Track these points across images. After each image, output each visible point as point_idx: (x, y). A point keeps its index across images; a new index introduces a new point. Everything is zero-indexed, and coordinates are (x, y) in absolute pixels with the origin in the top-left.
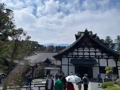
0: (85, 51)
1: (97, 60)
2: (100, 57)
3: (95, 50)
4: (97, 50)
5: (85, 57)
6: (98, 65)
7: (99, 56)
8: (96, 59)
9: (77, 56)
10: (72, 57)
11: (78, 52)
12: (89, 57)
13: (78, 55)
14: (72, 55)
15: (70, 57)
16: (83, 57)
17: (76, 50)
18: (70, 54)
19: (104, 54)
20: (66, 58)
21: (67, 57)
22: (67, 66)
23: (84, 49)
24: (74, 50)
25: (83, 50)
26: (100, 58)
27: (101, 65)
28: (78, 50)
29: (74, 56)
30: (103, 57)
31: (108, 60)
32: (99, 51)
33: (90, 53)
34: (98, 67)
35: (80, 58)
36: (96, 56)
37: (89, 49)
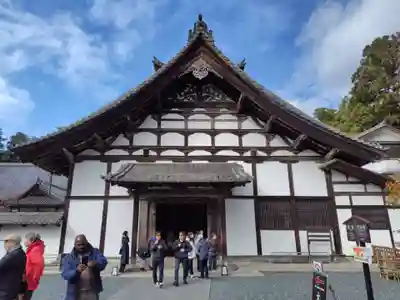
0: (192, 125)
1: (247, 168)
2: (260, 153)
3: (240, 124)
4: (248, 124)
5: (191, 154)
7: (254, 150)
8: (241, 163)
9: (152, 153)
10: (130, 157)
12: (209, 154)
13: (159, 149)
14: (131, 148)
15: (117, 159)
16: (182, 154)
17: (151, 123)
18: (122, 141)
19: (277, 142)
21: (103, 159)
22: (102, 202)
23: (191, 117)
25: (186, 120)
26: (261, 160)
27: (263, 191)
28: (159, 121)
29: (140, 152)
30: (274, 154)
31: (293, 165)
32: (259, 128)
33: (217, 138)
34: (252, 201)
35: (171, 162)
36: (240, 149)
37: (213, 117)
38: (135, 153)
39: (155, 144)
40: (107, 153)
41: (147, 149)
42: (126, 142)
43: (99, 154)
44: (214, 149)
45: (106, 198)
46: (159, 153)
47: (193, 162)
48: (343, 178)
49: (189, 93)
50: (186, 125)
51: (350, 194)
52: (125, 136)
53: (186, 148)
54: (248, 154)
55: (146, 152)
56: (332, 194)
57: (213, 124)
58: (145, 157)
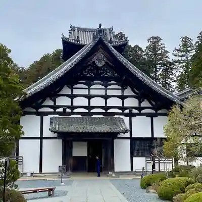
0: (93, 92)
1: (126, 120)
2: (135, 111)
4: (128, 92)
5: (92, 111)
6: (128, 135)
7: (131, 108)
8: (122, 117)
9: (68, 110)
10: (55, 113)
11: (72, 97)
13: (72, 107)
14: (55, 107)
16: (87, 111)
17: (66, 90)
20: (34, 116)
22: (39, 141)
23: (92, 87)
24: (60, 90)
25: (89, 89)
26: (135, 115)
28: (72, 89)
29: (61, 110)
30: (142, 112)
32: (134, 94)
33: (108, 100)
34: (128, 141)
35: (80, 116)
36: (123, 108)
37: (106, 86)
38: (57, 110)
39: (70, 104)
40: (40, 110)
41: (65, 107)
42: (52, 103)
43: (35, 111)
44: (106, 108)
45: (41, 138)
46: (72, 110)
47: (94, 116)
49: (91, 70)
50: (89, 92)
52: (51, 99)
53: (89, 108)
54: (127, 111)
55: (65, 110)
57: (106, 91)
58: (64, 113)
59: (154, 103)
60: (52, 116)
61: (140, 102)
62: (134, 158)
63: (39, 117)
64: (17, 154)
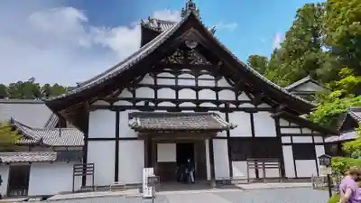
0: (181, 83)
1: (223, 115)
2: (232, 106)
3: (216, 82)
4: (223, 82)
5: (181, 105)
6: (224, 134)
7: (226, 103)
8: (218, 112)
9: (151, 104)
10: (134, 107)
11: (156, 87)
12: (194, 105)
13: (156, 101)
14: (135, 100)
15: (124, 108)
16: (174, 105)
17: (148, 80)
18: (126, 93)
19: (243, 97)
20: (108, 111)
21: (111, 108)
22: (114, 142)
24: (141, 79)
25: (176, 78)
26: (232, 110)
27: (233, 134)
28: (156, 78)
29: (142, 103)
30: (241, 106)
32: (229, 86)
33: (200, 92)
34: (226, 141)
35: (165, 111)
36: (217, 102)
37: (197, 76)
38: (137, 104)
39: (153, 97)
40: (116, 104)
41: (147, 100)
42: (130, 95)
44: (197, 102)
45: (117, 139)
46: (156, 104)
47: (183, 111)
48: (287, 124)
50: (176, 82)
51: (291, 135)
52: (129, 90)
53: (177, 101)
54: (222, 106)
55: (147, 104)
56: (279, 135)
57: (197, 82)
58: (146, 107)
59: (253, 97)
60: (131, 111)
61: (237, 95)
62: (233, 163)
63: (114, 113)
64: (85, 161)
